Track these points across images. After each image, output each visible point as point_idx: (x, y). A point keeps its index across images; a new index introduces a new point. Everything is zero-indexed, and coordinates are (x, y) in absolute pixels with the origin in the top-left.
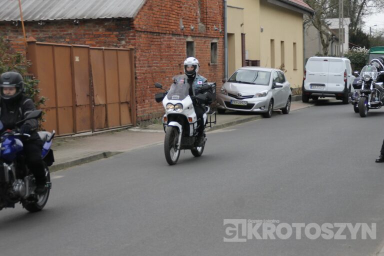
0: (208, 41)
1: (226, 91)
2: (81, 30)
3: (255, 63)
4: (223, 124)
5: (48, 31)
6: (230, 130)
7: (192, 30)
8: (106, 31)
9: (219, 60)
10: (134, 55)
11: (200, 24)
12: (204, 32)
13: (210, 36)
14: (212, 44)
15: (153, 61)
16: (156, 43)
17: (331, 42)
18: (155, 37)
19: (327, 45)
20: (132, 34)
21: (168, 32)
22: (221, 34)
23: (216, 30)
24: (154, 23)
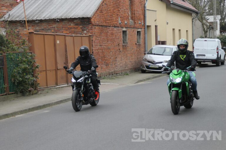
0: (135, 30)
1: (146, 59)
2: (61, 25)
3: (163, 43)
4: (145, 79)
5: (41, 26)
6: (149, 83)
7: (126, 24)
8: (75, 25)
9: (142, 41)
10: (91, 39)
11: (131, 20)
12: (133, 25)
13: (136, 27)
14: (138, 32)
15: (103, 42)
16: (105, 32)
17: (209, 30)
18: (104, 28)
19: (207, 32)
20: (90, 27)
21: (112, 25)
22: (143, 26)
23: (140, 24)
24: (103, 20)
